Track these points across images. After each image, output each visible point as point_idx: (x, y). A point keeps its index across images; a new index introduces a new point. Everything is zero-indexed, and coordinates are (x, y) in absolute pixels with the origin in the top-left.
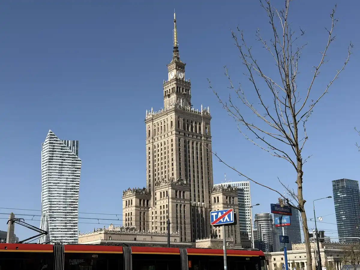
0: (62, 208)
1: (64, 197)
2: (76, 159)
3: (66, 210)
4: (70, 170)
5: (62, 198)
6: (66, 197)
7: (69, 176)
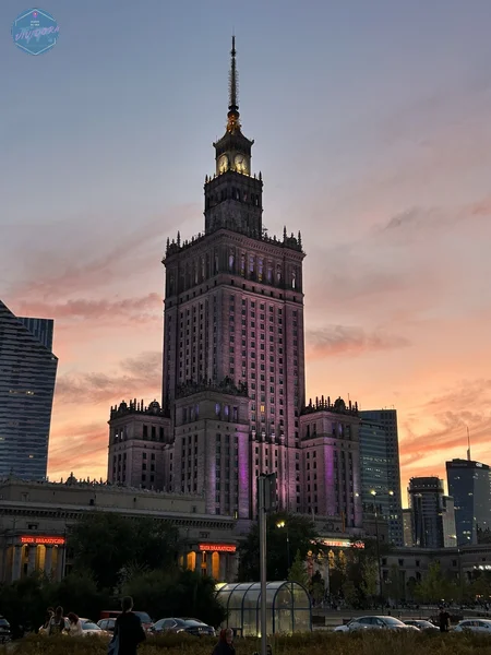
1: (20, 429)
2: (48, 355)
5: (17, 431)
6: (24, 430)
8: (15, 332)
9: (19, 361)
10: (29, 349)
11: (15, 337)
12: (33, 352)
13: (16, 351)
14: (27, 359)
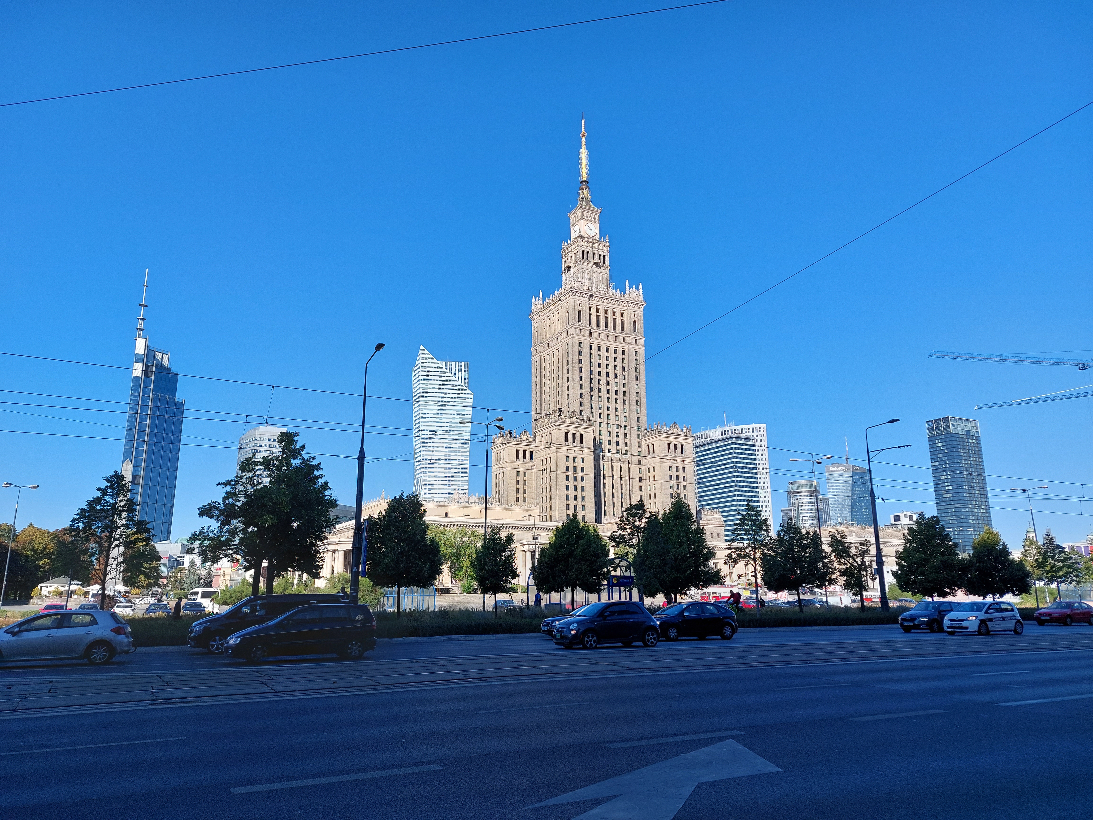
0: (443, 470)
1: (446, 451)
2: (464, 392)
3: (449, 472)
4: (454, 410)
5: (443, 453)
6: (449, 452)
7: (453, 418)
8: (439, 374)
9: (442, 397)
10: (450, 387)
11: (438, 378)
12: (453, 389)
13: (440, 389)
14: (448, 395)
